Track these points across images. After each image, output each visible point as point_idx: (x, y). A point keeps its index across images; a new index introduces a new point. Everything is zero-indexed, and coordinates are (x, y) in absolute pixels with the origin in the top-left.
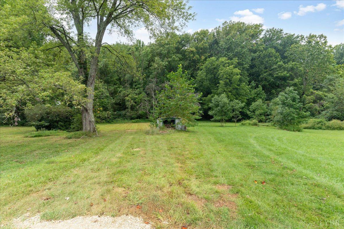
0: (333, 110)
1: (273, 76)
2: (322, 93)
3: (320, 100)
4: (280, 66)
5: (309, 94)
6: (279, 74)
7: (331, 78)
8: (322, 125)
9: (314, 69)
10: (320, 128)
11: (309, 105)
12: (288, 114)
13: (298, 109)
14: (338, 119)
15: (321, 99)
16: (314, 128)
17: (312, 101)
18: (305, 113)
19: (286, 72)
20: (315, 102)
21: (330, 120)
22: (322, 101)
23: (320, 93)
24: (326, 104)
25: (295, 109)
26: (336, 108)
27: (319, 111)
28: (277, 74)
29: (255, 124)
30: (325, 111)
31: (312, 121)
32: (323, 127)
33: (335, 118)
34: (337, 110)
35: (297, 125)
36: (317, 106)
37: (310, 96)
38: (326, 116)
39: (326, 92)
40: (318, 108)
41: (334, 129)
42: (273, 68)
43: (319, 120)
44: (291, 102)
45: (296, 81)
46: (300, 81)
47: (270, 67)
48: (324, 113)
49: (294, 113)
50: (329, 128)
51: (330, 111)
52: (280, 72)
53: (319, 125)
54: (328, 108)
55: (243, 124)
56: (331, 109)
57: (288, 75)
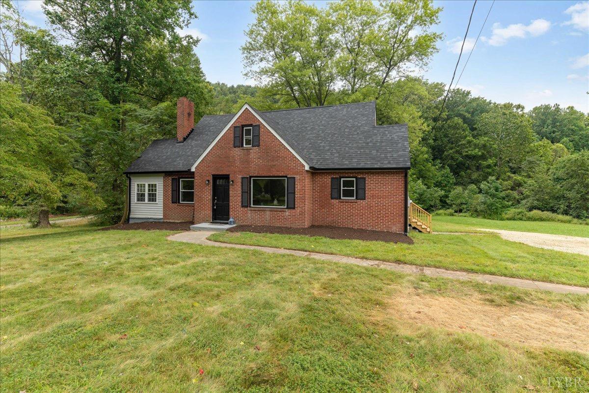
0: (533, 200)
1: (460, 154)
2: (521, 178)
3: (519, 187)
4: (469, 142)
5: (506, 178)
6: (470, 152)
7: (532, 160)
8: (523, 215)
9: (509, 146)
10: (521, 219)
11: (506, 192)
12: (492, 204)
13: (500, 199)
14: (539, 209)
15: (519, 185)
16: (514, 220)
17: (510, 187)
18: (507, 203)
19: (477, 150)
20: (513, 189)
21: (530, 210)
22: (521, 188)
23: (518, 178)
24: (526, 192)
25: (498, 198)
26: (537, 197)
27: (518, 200)
28: (467, 152)
29: (452, 215)
30: (526, 200)
31: (512, 211)
32: (524, 218)
33: (535, 209)
34: (538, 200)
35: (500, 214)
36: (515, 194)
37: (507, 180)
38: (527, 206)
39: (526, 177)
40: (517, 197)
41: (535, 220)
42: (460, 143)
43: (520, 210)
44: (494, 191)
45: (490, 161)
46: (494, 161)
47: (457, 142)
48: (524, 202)
49: (497, 203)
50: (530, 219)
51: (530, 200)
52: (470, 149)
53: (520, 216)
54: (528, 197)
55: (437, 214)
56: (532, 198)
57: (480, 153)
